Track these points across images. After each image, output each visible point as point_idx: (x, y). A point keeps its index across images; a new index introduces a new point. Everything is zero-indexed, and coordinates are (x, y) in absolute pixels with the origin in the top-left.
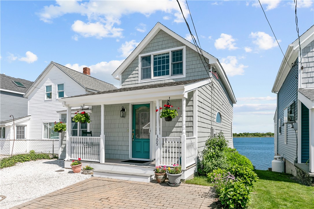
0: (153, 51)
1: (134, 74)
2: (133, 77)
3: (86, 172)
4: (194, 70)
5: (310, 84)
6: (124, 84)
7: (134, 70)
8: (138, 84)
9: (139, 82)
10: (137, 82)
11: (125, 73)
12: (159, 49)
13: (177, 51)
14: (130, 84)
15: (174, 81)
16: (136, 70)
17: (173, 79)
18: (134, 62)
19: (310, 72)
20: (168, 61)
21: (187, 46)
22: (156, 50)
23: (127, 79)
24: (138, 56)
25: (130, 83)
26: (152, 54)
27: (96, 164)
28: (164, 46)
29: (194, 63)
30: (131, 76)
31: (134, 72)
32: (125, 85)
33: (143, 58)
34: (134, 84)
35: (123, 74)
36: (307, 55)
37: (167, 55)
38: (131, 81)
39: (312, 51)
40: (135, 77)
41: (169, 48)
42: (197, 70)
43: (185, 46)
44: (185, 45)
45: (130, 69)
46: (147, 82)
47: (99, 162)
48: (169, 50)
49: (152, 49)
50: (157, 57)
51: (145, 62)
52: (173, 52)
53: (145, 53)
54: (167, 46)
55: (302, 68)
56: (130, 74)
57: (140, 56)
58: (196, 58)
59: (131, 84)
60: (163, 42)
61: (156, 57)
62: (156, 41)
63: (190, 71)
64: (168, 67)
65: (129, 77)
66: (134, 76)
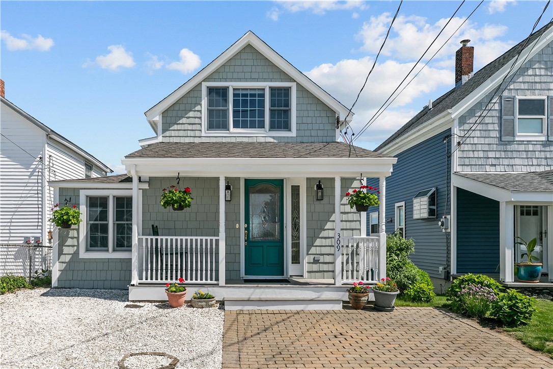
0: (232, 80)
1: (191, 117)
2: (188, 124)
3: (204, 304)
4: (310, 127)
5: (466, 167)
6: (167, 134)
7: (191, 110)
8: (200, 137)
9: (203, 134)
10: (197, 134)
11: (170, 114)
12: (246, 80)
13: (279, 89)
14: (183, 137)
15: (275, 141)
16: (195, 111)
17: (274, 138)
18: (191, 95)
19: (467, 151)
20: (262, 104)
21: (298, 84)
22: (240, 80)
23: (175, 126)
24: (200, 84)
25: (181, 133)
26: (232, 85)
27: (213, 288)
28: (255, 76)
29: (311, 114)
30: (184, 120)
31: (191, 114)
32: (170, 137)
33: (211, 90)
34: (190, 137)
35: (165, 114)
36: (462, 127)
37: (261, 92)
38: (184, 130)
39: (468, 122)
40: (193, 124)
41: (265, 80)
42: (316, 127)
43: (296, 83)
44: (295, 81)
45: (182, 107)
46: (218, 136)
47: (218, 284)
48: (266, 85)
49: (230, 75)
50: (241, 92)
51: (215, 97)
52: (272, 89)
53: (215, 80)
54: (261, 77)
55: (459, 144)
56: (183, 117)
57: (205, 85)
58: (314, 107)
59: (185, 137)
60: (253, 67)
61: (237, 92)
62: (238, 62)
63: (303, 127)
64: (262, 114)
65: (181, 122)
66: (192, 121)
